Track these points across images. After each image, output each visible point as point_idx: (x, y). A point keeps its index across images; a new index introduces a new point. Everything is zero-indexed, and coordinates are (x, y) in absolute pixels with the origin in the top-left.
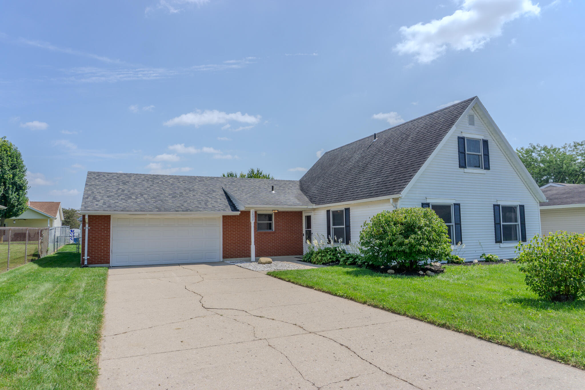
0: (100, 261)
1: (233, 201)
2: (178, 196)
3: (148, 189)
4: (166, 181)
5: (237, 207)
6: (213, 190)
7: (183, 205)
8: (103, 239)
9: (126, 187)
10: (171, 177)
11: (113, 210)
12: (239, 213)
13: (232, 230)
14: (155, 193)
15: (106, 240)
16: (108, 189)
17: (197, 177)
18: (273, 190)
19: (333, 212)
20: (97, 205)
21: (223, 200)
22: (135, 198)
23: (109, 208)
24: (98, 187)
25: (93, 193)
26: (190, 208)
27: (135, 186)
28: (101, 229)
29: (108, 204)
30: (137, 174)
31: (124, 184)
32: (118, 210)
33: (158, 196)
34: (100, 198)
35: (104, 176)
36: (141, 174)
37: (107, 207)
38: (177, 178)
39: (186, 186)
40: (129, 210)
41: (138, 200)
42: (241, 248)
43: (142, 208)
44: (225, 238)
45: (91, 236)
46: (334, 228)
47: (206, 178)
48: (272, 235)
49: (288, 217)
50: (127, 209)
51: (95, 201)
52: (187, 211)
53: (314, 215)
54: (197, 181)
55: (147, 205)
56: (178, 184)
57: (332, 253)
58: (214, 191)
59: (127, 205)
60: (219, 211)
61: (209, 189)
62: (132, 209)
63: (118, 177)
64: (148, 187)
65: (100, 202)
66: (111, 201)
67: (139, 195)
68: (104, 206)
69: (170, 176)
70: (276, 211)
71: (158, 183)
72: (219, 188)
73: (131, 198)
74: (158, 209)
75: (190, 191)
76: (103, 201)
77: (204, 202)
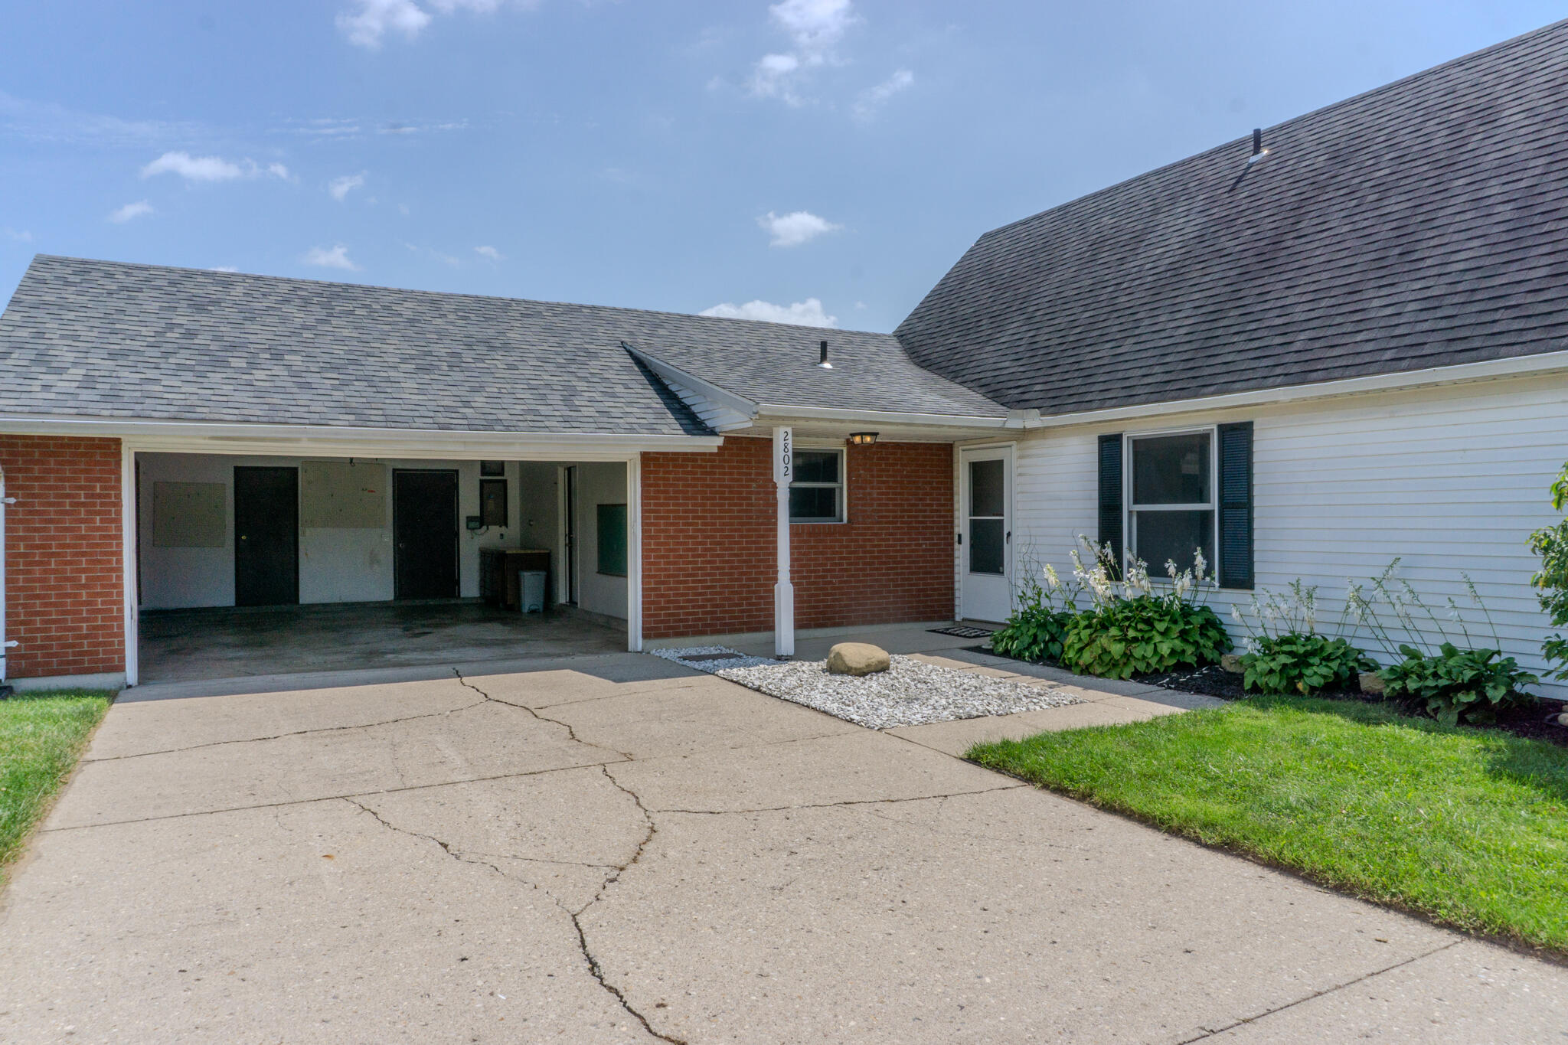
0: (75, 662)
1: (681, 395)
2: (444, 366)
3: (307, 334)
4: (385, 308)
5: (702, 416)
6: (586, 351)
7: (467, 404)
8: (84, 554)
9: (204, 319)
10: (406, 295)
11: (130, 413)
12: (719, 441)
13: (680, 518)
14: (339, 350)
15: (99, 562)
16: (118, 326)
17: (512, 300)
18: (824, 357)
19: (1137, 443)
20: (46, 387)
21: (638, 388)
22: (245, 365)
23: (109, 406)
24: (71, 315)
25: (40, 335)
26: (503, 415)
27: (245, 319)
28: (71, 505)
29: (108, 386)
30: (257, 279)
31: (200, 308)
32: (154, 414)
33: (355, 362)
34: (70, 357)
35: (109, 275)
36: (275, 279)
37: (98, 398)
38: (432, 301)
39: (472, 330)
40: (212, 416)
41: (259, 374)
42: (716, 593)
43: (273, 407)
44: (653, 550)
45: (21, 539)
46: (1140, 514)
47: (551, 307)
48: (841, 541)
49: (902, 465)
50: (199, 409)
51: (44, 370)
52: (489, 426)
53: (1021, 457)
54: (517, 315)
55: (304, 397)
56: (439, 321)
57: (1176, 629)
58: (593, 355)
59: (200, 391)
60: (631, 430)
61: (570, 346)
62: (225, 411)
63: (172, 283)
64: (305, 327)
65: (64, 377)
66: (126, 374)
67: (262, 356)
68: (85, 395)
69: (400, 291)
70: (868, 439)
71: (351, 313)
72: (607, 344)
73: (223, 364)
74: (352, 417)
75: (492, 348)
76: (84, 372)
77: (557, 396)
